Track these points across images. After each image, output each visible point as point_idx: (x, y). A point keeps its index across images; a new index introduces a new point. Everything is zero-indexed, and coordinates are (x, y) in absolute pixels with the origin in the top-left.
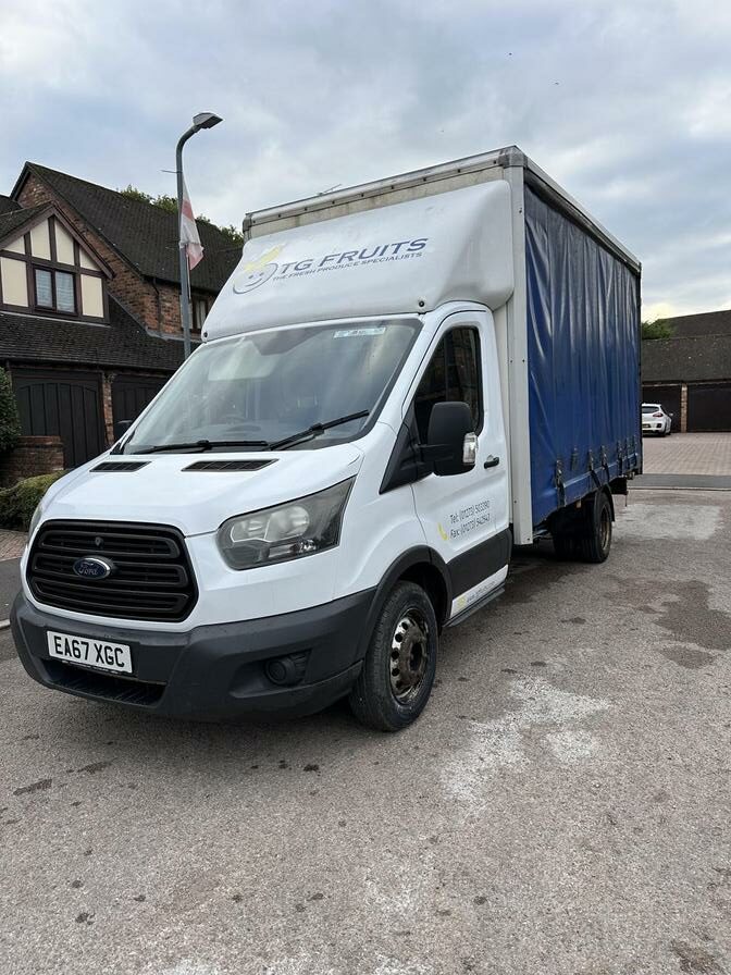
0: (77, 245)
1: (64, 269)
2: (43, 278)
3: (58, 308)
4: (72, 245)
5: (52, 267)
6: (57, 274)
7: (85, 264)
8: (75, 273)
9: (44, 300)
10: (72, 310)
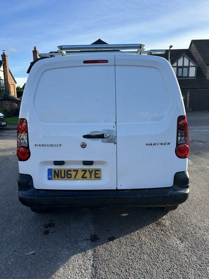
0: (189, 61)
1: (186, 67)
2: (180, 70)
3: (183, 76)
4: (188, 61)
5: (182, 67)
6: (184, 68)
7: (191, 64)
8: (188, 67)
9: (180, 75)
10: (187, 76)
